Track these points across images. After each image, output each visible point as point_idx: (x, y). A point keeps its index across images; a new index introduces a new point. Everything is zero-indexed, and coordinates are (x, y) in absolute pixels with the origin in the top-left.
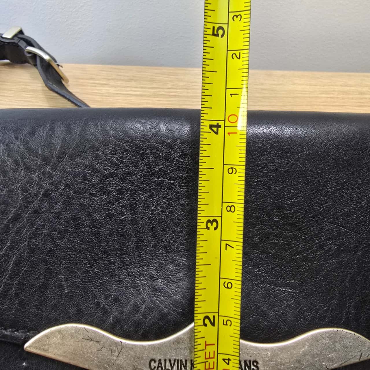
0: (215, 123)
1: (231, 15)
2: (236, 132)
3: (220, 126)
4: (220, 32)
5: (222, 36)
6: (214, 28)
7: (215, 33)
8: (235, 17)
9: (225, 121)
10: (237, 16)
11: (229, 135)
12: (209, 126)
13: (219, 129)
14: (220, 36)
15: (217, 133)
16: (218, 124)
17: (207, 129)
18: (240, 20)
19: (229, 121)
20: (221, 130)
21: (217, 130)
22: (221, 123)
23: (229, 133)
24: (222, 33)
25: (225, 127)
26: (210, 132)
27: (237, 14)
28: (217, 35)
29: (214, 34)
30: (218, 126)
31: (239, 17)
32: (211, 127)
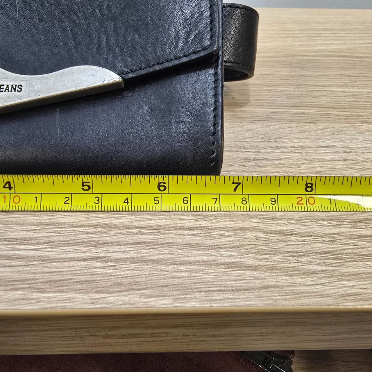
0: (12, 185)
1: (100, 196)
2: (6, 202)
3: (10, 190)
4: (86, 188)
5: (83, 189)
6: (89, 182)
7: (85, 184)
8: (98, 199)
9: (15, 193)
10: (98, 200)
11: (3, 197)
12: (8, 181)
13: (8, 189)
14: (83, 187)
15: (4, 187)
16: (12, 188)
17: (6, 180)
18: (95, 203)
19: (15, 197)
20: (7, 190)
21: (7, 188)
22: (13, 191)
23: (5, 197)
24: (85, 189)
25: (10, 193)
26: (4, 182)
27: (100, 200)
28: (83, 185)
29: (83, 183)
30: (10, 188)
31: (98, 202)
32: (9, 183)
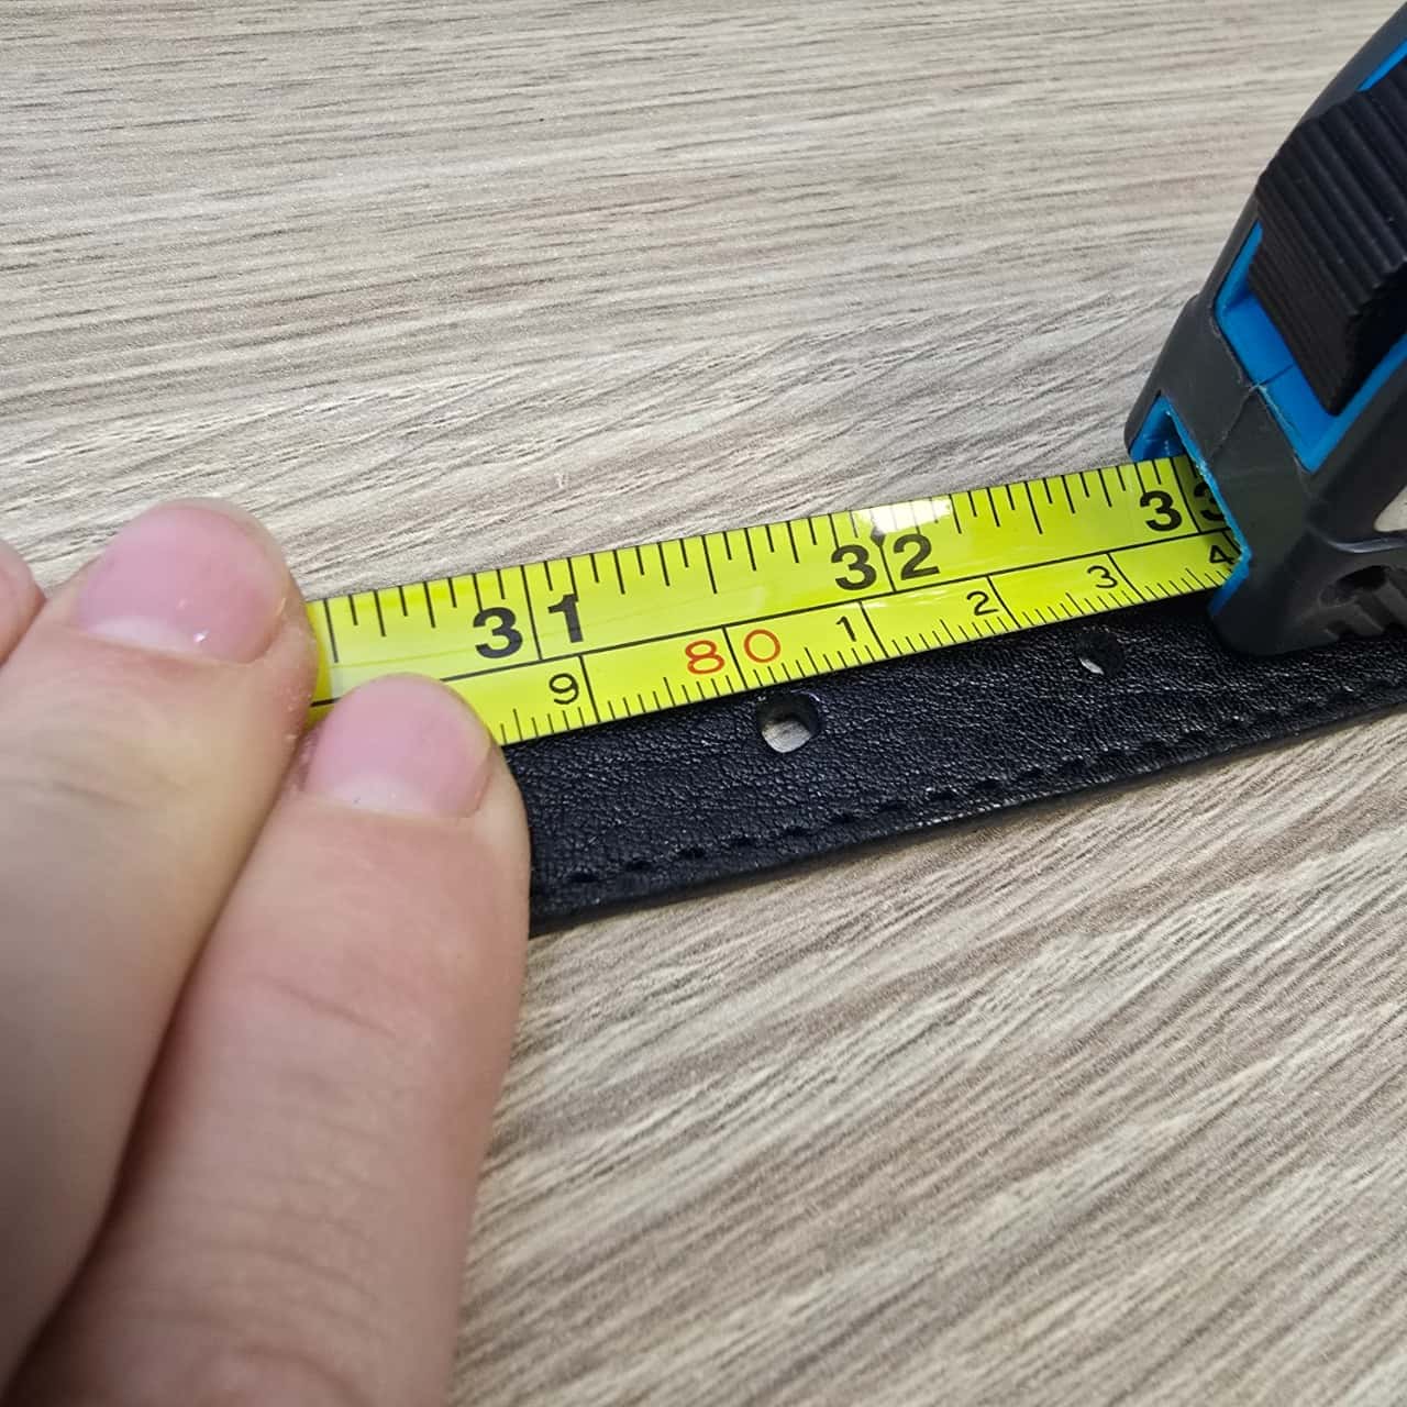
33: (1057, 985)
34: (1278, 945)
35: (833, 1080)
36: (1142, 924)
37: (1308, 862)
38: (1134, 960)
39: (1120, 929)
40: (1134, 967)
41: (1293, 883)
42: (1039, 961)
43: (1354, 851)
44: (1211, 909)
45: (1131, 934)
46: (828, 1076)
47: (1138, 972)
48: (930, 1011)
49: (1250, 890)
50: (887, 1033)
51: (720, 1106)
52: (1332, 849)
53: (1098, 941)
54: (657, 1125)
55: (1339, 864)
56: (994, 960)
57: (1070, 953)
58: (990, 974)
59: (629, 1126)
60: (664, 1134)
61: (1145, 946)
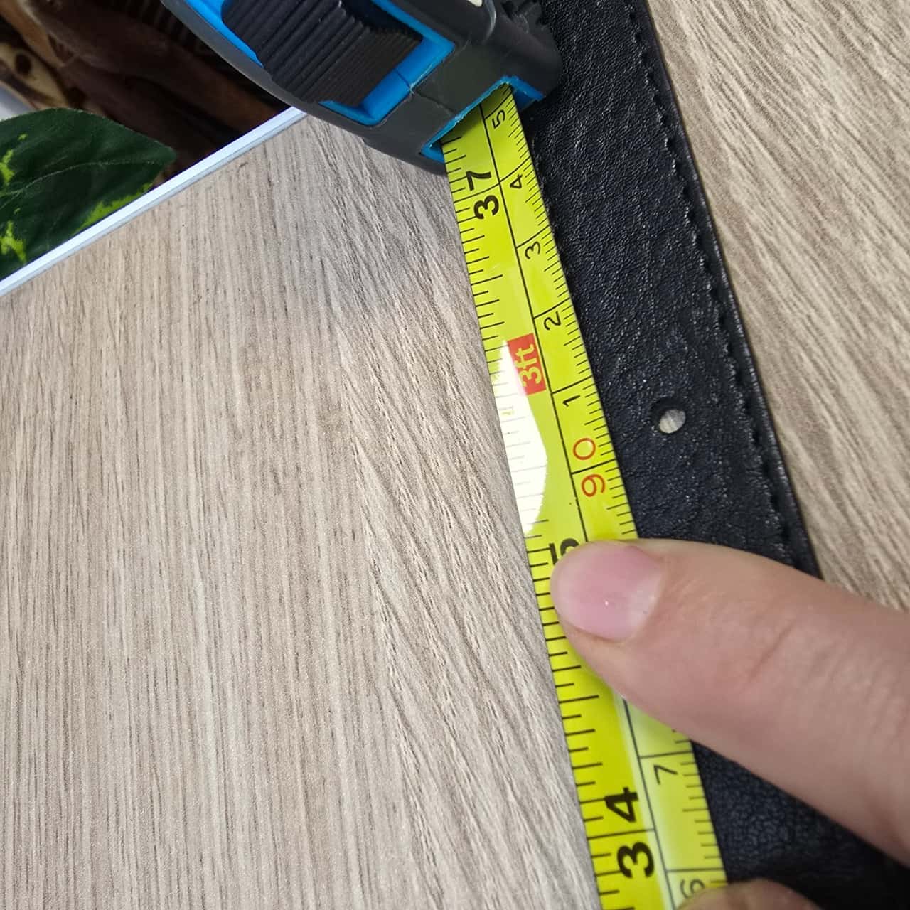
33: (759, 192)
34: (741, 73)
35: (809, 317)
36: (724, 146)
37: (692, 54)
38: (746, 152)
39: (727, 159)
40: (750, 152)
41: (705, 63)
42: (744, 203)
43: (687, 30)
44: (718, 109)
45: (730, 153)
46: (806, 320)
47: (753, 149)
48: (771, 263)
49: (707, 86)
50: (782, 286)
51: (820, 378)
52: (685, 40)
53: (733, 170)
54: (830, 411)
55: (694, 37)
56: (742, 229)
57: (739, 185)
58: (751, 231)
59: (829, 427)
60: (836, 409)
61: (737, 145)
